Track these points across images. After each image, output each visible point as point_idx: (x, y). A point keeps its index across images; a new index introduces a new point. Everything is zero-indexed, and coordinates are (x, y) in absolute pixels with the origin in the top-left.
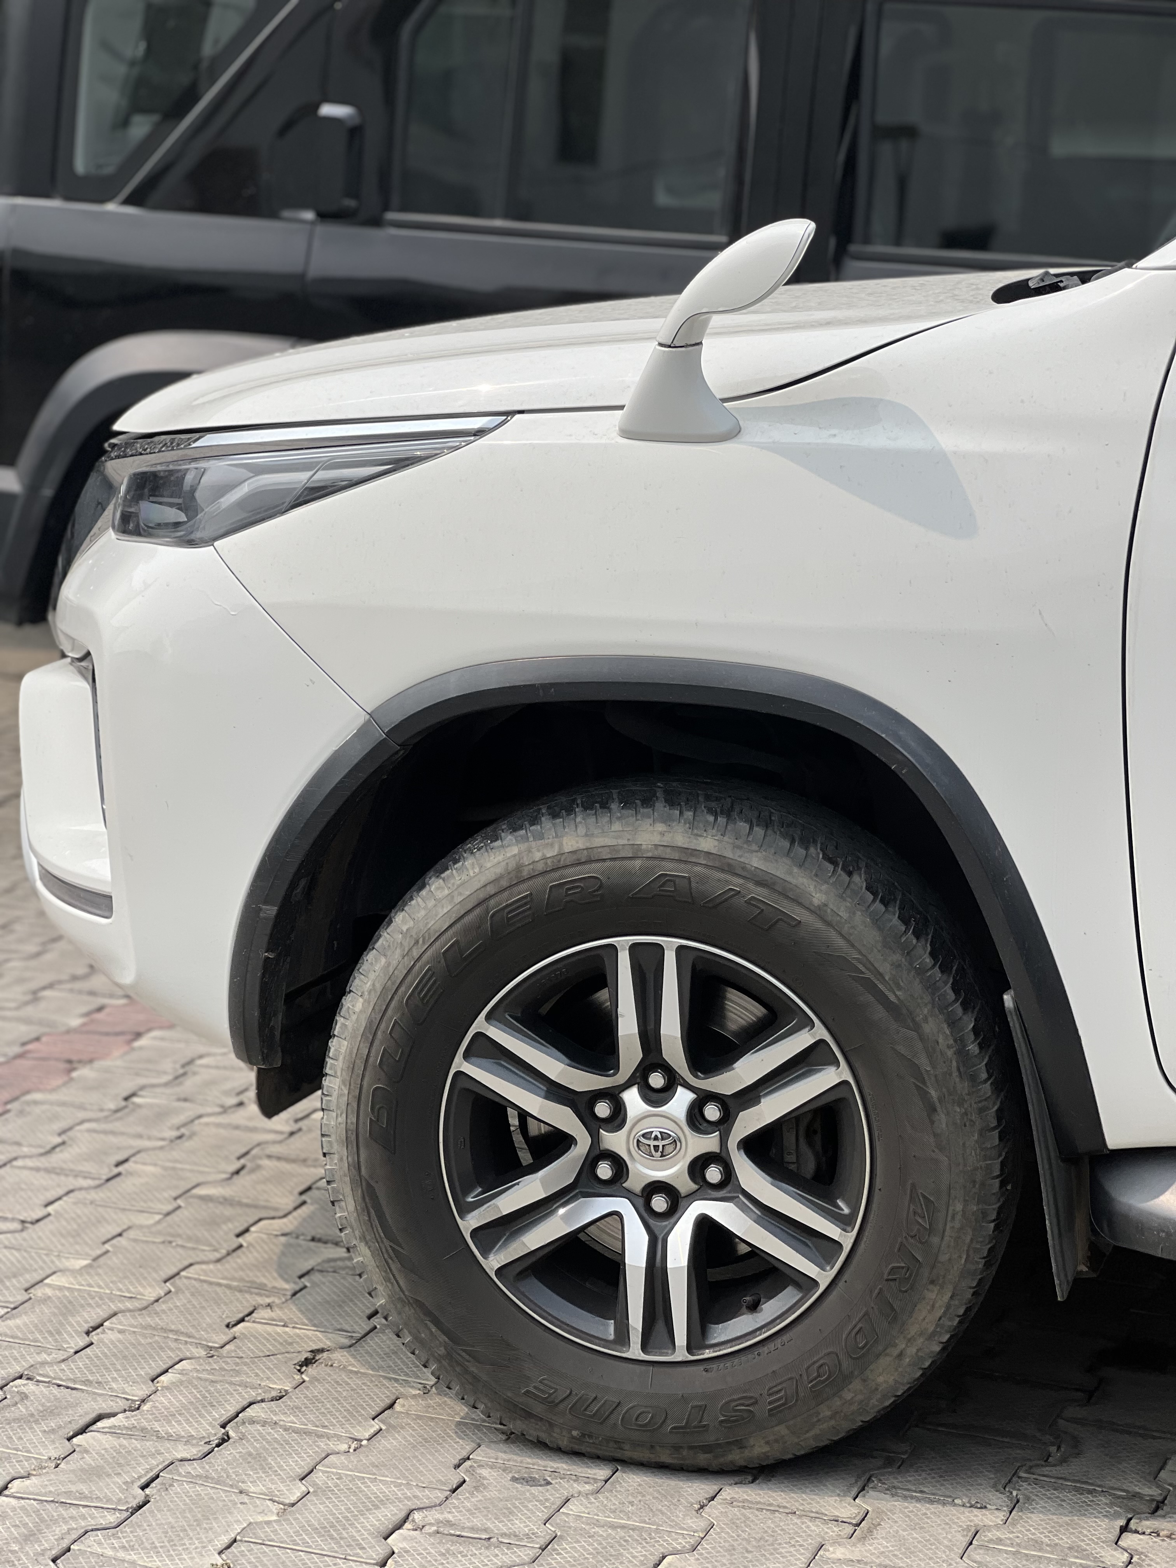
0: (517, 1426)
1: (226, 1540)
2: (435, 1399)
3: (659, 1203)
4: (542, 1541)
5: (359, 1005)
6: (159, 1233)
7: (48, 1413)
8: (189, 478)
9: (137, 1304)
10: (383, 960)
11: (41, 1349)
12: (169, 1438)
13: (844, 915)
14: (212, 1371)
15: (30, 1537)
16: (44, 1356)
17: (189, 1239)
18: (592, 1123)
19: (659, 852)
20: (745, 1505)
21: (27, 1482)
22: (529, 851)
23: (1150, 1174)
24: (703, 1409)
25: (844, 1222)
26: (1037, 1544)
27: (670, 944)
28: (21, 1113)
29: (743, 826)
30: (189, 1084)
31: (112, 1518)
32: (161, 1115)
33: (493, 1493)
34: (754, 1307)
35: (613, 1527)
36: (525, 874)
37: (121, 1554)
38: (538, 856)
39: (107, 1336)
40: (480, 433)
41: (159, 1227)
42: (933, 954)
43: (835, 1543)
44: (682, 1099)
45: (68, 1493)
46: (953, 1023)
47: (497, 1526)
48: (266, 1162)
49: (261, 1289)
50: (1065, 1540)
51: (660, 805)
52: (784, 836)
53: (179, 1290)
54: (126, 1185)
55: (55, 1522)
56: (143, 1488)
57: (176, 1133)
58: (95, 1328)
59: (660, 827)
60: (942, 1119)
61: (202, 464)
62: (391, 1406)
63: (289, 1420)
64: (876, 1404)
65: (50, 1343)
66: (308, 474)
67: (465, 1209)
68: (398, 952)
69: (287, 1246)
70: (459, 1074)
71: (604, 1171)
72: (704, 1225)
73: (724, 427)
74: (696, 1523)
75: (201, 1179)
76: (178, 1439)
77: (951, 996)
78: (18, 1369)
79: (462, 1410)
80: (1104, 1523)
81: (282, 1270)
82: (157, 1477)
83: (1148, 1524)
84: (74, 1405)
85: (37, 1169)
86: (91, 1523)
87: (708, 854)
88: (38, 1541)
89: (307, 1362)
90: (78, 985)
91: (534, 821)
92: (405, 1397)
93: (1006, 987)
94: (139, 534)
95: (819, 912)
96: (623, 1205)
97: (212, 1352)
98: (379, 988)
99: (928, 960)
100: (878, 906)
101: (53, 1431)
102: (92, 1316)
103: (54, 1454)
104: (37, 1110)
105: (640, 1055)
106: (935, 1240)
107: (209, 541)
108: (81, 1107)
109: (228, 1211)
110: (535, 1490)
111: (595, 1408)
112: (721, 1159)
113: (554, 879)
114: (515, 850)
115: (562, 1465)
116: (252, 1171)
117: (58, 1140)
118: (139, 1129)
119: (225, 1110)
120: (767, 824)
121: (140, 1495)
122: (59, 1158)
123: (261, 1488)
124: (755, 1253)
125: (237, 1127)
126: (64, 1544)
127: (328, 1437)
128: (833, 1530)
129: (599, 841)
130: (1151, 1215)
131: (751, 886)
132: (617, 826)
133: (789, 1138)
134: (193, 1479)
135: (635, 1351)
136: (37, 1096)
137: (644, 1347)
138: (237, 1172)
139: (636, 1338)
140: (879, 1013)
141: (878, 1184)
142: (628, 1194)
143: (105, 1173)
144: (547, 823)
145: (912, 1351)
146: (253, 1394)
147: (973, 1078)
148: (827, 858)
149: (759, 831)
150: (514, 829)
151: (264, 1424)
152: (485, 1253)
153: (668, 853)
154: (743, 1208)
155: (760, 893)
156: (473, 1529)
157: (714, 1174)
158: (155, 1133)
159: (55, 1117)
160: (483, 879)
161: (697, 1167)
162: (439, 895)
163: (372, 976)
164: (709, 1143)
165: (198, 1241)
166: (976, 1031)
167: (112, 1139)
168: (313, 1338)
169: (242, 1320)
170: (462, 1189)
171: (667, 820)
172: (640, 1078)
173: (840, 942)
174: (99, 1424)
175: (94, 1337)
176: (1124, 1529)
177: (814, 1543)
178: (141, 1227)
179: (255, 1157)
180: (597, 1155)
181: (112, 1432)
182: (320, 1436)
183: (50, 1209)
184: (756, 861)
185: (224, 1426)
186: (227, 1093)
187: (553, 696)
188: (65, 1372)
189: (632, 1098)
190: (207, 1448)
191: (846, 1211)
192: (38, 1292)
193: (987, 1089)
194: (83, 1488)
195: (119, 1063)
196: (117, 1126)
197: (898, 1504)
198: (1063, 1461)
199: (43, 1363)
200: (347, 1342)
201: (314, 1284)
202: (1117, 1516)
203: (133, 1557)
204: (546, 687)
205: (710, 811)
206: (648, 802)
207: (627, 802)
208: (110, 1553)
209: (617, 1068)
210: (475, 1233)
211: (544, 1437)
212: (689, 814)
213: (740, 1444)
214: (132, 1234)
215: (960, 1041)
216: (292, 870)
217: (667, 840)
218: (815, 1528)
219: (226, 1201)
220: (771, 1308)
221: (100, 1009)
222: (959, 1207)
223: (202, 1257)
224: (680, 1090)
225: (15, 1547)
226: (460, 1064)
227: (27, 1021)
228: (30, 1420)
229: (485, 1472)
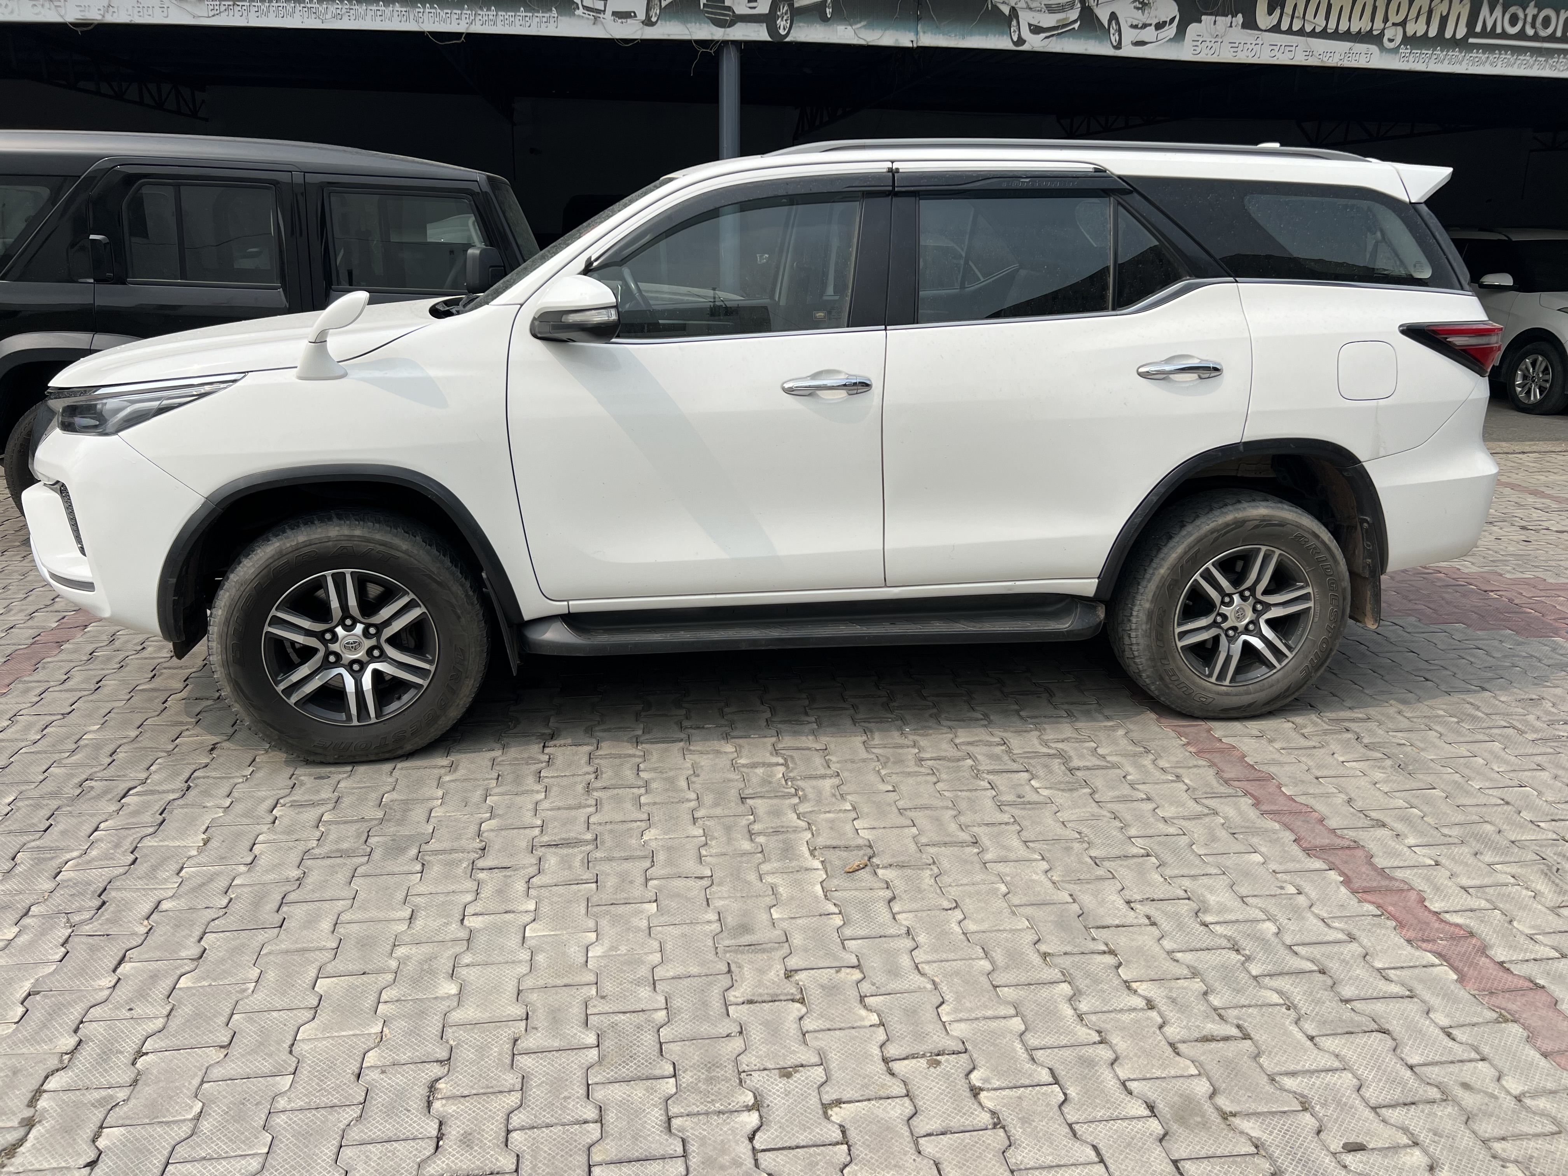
0: (311, 758)
1: (204, 827)
2: (272, 754)
3: (356, 667)
4: (335, 800)
5: (220, 612)
6: (127, 708)
7: (105, 792)
8: (99, 407)
9: (129, 740)
10: (228, 594)
11: (92, 766)
12: (164, 792)
13: (416, 552)
14: (172, 761)
15: (117, 846)
16: (95, 769)
17: (142, 708)
18: (325, 642)
19: (338, 538)
20: (407, 768)
21: (107, 823)
22: (284, 544)
23: (541, 627)
24: (385, 738)
25: (430, 662)
26: (517, 759)
27: (348, 572)
28: (44, 668)
29: (370, 524)
30: (117, 643)
31: (151, 830)
32: (109, 659)
33: (308, 786)
34: (399, 698)
35: (361, 788)
36: (284, 552)
37: (161, 844)
38: (288, 545)
39: (120, 755)
40: (234, 381)
41: (127, 706)
42: (451, 562)
43: (445, 775)
44: (359, 628)
45: (128, 824)
46: (462, 586)
47: (316, 798)
48: (164, 671)
49: (182, 723)
50: (525, 755)
51: (335, 520)
52: (387, 526)
53: (145, 731)
54: (104, 691)
55: (126, 837)
56: (161, 814)
57: (119, 666)
58: (113, 753)
59: (337, 528)
60: (463, 620)
61: (105, 401)
62: (254, 760)
63: (213, 774)
64: (450, 724)
65: (95, 763)
66: (158, 403)
67: (277, 683)
68: (234, 590)
69: (186, 703)
70: (267, 632)
71: (332, 659)
72: (376, 673)
73: (342, 373)
74: (390, 780)
75: (139, 682)
76: (168, 792)
77: (460, 576)
78: (84, 777)
79: (285, 755)
80: (536, 746)
81: (188, 714)
82: (165, 809)
83: (552, 743)
84: (117, 787)
85: (61, 691)
86: (142, 834)
87: (358, 536)
88: (121, 846)
89: (212, 749)
90: (48, 609)
91: (284, 532)
92: (259, 755)
93: (482, 570)
94: (76, 431)
95: (406, 552)
96: (342, 670)
97: (169, 753)
98: (228, 604)
99: (450, 564)
100: (428, 547)
101: (111, 800)
102: (111, 748)
103: (115, 809)
104: (51, 665)
105: (341, 614)
106: (466, 663)
107: (116, 432)
108: (71, 661)
109: (155, 694)
110: (325, 781)
111: (343, 746)
112: (378, 647)
113: (296, 554)
114: (278, 544)
115: (332, 769)
116: (160, 676)
117: (66, 677)
118: (102, 666)
119: (138, 652)
120: (379, 522)
121: (161, 818)
122: (69, 685)
123: (212, 804)
124: (394, 678)
125: (146, 659)
126: (134, 845)
127: (233, 777)
128: (443, 771)
129: (313, 536)
130: (544, 641)
131: (377, 546)
132: (319, 530)
133: (404, 636)
134: (182, 807)
135: (355, 722)
136: (49, 660)
137: (358, 721)
138: (153, 677)
139: (355, 718)
140: (435, 586)
141: (442, 647)
142: (343, 666)
143: (93, 687)
144: (289, 532)
145: (462, 702)
146: (194, 767)
147: (472, 604)
148: (405, 532)
149: (377, 525)
150: (276, 536)
151: (204, 778)
152: (289, 698)
153: (342, 538)
154: (389, 663)
155: (381, 548)
156: (306, 801)
157: (376, 653)
158: (109, 667)
159: (61, 667)
160: (267, 557)
161: (370, 651)
162: (248, 565)
163: (224, 600)
164: (373, 642)
165: (146, 708)
166: (471, 587)
167: (91, 672)
168: (212, 739)
169: (178, 738)
170: (275, 676)
171: (340, 525)
172: (342, 623)
173: (416, 562)
174: (131, 792)
175: (114, 757)
176: (544, 747)
177: (438, 776)
178: (118, 707)
179: (159, 670)
180: (329, 653)
181: (137, 794)
182: (230, 778)
183: (73, 707)
184: (378, 536)
185: (186, 782)
186: (136, 644)
187: (286, 484)
188: (107, 774)
189: (339, 630)
190: (182, 793)
191: (431, 658)
192: (81, 743)
193: (478, 607)
194: (134, 820)
195: (81, 639)
196: (91, 667)
197: (463, 756)
198: (515, 727)
199: (96, 772)
200: (226, 738)
201: (204, 717)
202: (540, 743)
203: (166, 843)
204: (283, 481)
205: (356, 520)
206: (330, 519)
207: (322, 520)
208: (156, 844)
209: (332, 620)
210: (283, 691)
211: (322, 760)
212: (348, 522)
213: (401, 748)
214: (114, 711)
215: (466, 592)
216: (181, 564)
217: (341, 533)
218: (436, 771)
219: (153, 690)
220: (406, 698)
221: (63, 618)
222: (473, 650)
223: (150, 715)
224: (358, 625)
225: (112, 851)
226: (267, 629)
227: (32, 628)
228: (99, 797)
229: (302, 778)
